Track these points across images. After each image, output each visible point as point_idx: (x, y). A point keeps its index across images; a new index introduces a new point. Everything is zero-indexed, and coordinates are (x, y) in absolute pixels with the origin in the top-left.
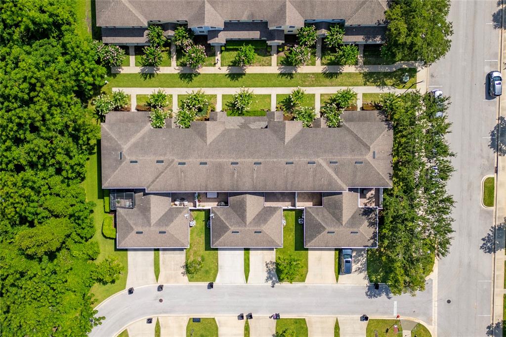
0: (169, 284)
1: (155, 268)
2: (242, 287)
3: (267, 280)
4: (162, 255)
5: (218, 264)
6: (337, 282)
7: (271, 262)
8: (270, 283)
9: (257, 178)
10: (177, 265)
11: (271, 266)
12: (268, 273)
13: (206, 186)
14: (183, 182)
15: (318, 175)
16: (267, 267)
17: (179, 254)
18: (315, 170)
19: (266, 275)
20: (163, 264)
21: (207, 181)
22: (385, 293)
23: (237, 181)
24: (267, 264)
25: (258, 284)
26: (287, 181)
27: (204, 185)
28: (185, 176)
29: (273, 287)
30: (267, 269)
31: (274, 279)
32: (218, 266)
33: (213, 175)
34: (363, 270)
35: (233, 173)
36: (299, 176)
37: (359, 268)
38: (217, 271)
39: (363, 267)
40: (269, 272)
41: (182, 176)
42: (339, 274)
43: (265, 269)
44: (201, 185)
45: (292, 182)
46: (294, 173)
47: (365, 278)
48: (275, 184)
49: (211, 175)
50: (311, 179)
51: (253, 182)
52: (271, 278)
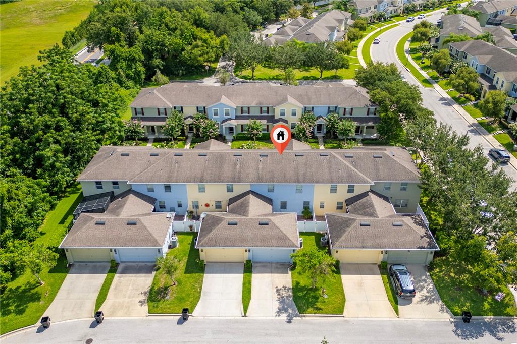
0: (112, 318)
1: (100, 294)
2: (236, 322)
3: (279, 312)
4: (118, 279)
5: (201, 289)
6: (398, 315)
7: (285, 288)
8: (284, 316)
9: (263, 169)
10: (137, 290)
11: (284, 292)
12: (281, 302)
13: (202, 177)
14: (176, 172)
15: (333, 167)
16: (279, 294)
17: (145, 277)
18: (329, 162)
19: (276, 305)
20: (115, 289)
21: (204, 171)
22: (488, 333)
23: (239, 172)
24: (278, 290)
25: (264, 318)
26: (298, 173)
27: (200, 177)
28: (179, 167)
29: (289, 322)
30: (279, 296)
31: (290, 311)
32: (200, 292)
33: (212, 167)
34: (434, 299)
35: (236, 165)
36: (312, 167)
37: (427, 297)
38: (198, 298)
39: (433, 296)
40: (282, 300)
41: (175, 167)
42: (397, 302)
43: (276, 296)
44: (195, 176)
45: (304, 174)
46: (306, 164)
47: (442, 310)
48: (285, 176)
49: (210, 166)
50: (326, 170)
51: (259, 173)
52: (286, 310)
